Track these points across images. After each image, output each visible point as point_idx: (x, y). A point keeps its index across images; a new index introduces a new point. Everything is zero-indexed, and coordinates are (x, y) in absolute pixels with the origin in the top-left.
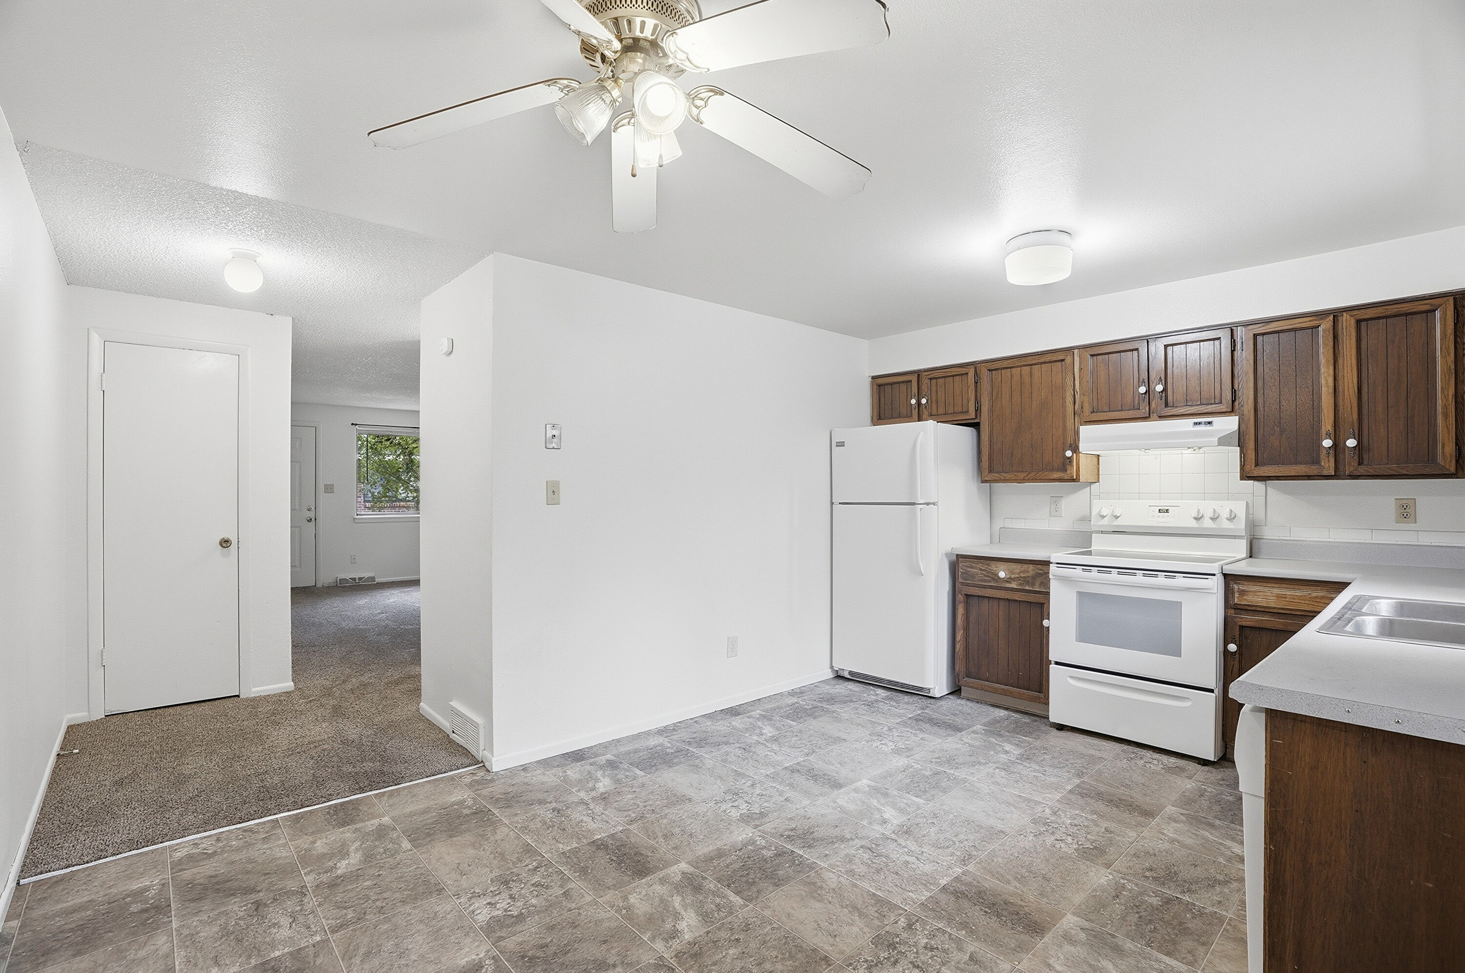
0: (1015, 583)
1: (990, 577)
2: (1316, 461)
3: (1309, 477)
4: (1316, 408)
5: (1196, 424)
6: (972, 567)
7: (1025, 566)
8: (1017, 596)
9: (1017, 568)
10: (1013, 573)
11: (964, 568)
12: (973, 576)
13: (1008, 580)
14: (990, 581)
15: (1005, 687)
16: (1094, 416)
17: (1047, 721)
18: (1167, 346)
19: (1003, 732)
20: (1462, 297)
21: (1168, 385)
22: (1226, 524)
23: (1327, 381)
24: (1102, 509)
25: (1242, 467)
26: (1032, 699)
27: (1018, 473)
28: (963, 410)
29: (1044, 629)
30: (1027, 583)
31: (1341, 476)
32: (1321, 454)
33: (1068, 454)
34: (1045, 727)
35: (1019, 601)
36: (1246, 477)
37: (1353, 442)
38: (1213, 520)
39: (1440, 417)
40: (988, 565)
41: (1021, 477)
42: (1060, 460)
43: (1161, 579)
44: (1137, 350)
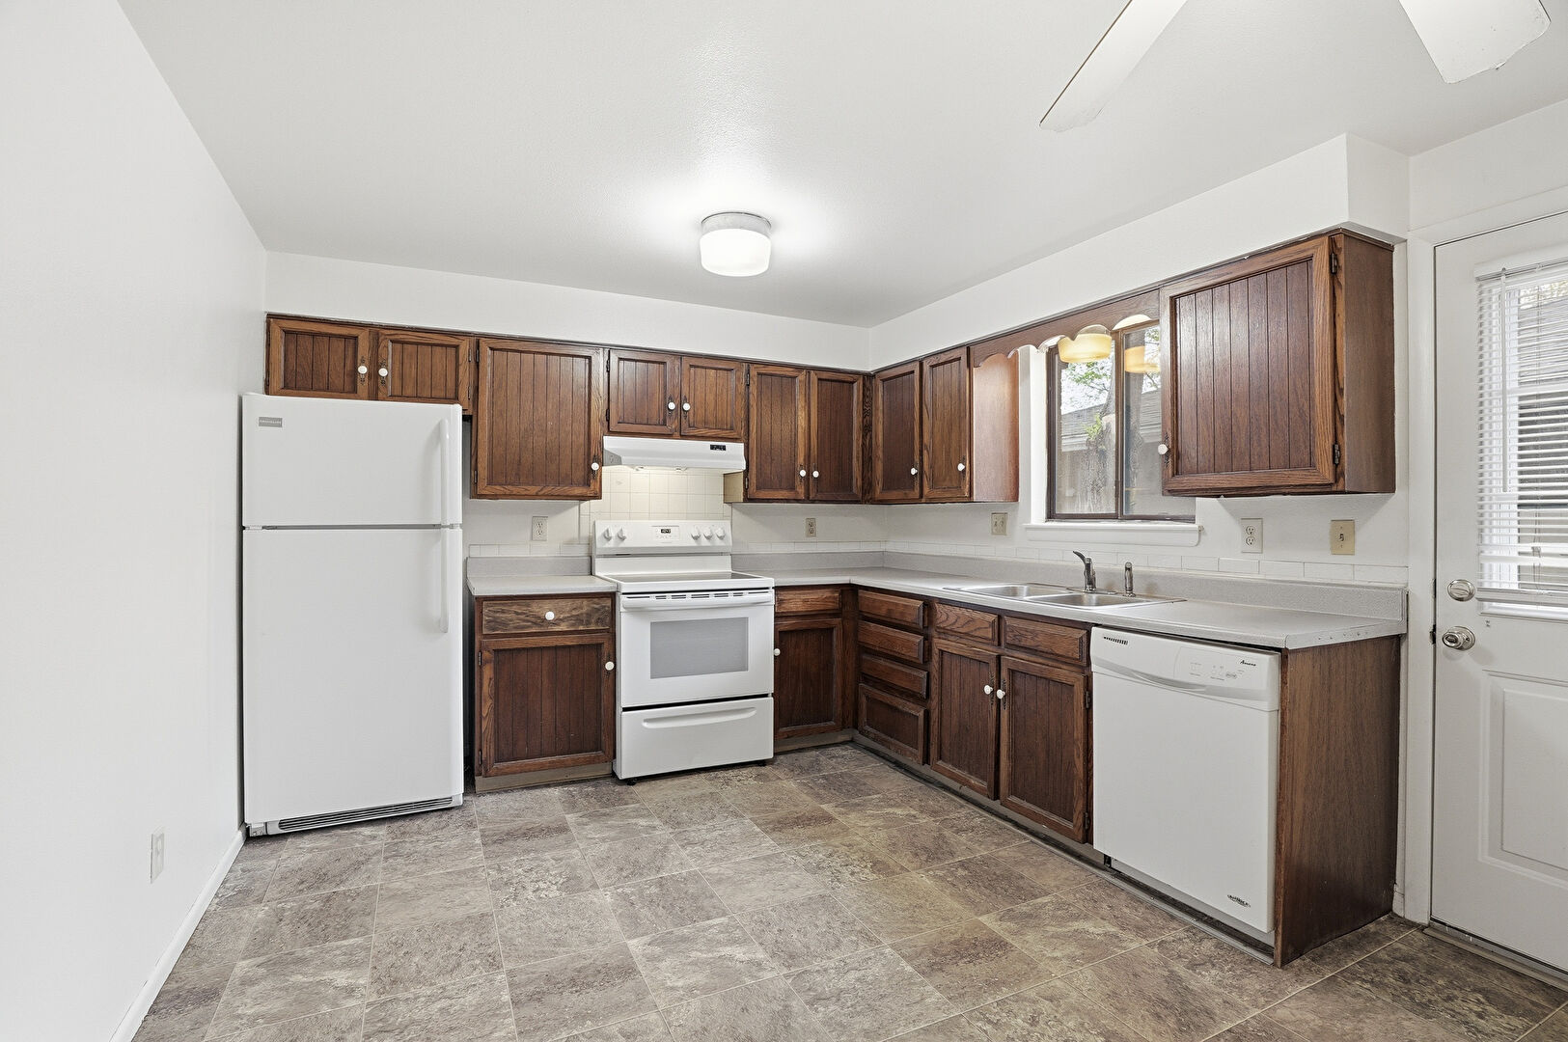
0: (566, 623)
1: (528, 621)
2: (792, 488)
3: (788, 501)
4: (794, 443)
5: (712, 447)
6: (503, 612)
7: (578, 602)
8: (569, 641)
9: (567, 604)
10: (561, 612)
11: (492, 614)
12: (504, 624)
13: (555, 623)
14: (529, 627)
15: (554, 758)
16: (623, 427)
17: (609, 781)
18: (691, 366)
19: (602, 811)
20: (868, 377)
21: (693, 406)
22: (718, 542)
23: (802, 422)
24: (607, 531)
25: (746, 490)
26: (591, 762)
27: (529, 488)
28: (448, 396)
29: (603, 674)
30: (581, 622)
31: (808, 500)
32: (797, 483)
33: (595, 466)
34: (618, 788)
35: (569, 647)
36: (748, 499)
37: (816, 474)
38: (708, 538)
39: (855, 460)
40: (528, 606)
41: (534, 492)
42: (579, 474)
43: (731, 598)
44: (664, 363)
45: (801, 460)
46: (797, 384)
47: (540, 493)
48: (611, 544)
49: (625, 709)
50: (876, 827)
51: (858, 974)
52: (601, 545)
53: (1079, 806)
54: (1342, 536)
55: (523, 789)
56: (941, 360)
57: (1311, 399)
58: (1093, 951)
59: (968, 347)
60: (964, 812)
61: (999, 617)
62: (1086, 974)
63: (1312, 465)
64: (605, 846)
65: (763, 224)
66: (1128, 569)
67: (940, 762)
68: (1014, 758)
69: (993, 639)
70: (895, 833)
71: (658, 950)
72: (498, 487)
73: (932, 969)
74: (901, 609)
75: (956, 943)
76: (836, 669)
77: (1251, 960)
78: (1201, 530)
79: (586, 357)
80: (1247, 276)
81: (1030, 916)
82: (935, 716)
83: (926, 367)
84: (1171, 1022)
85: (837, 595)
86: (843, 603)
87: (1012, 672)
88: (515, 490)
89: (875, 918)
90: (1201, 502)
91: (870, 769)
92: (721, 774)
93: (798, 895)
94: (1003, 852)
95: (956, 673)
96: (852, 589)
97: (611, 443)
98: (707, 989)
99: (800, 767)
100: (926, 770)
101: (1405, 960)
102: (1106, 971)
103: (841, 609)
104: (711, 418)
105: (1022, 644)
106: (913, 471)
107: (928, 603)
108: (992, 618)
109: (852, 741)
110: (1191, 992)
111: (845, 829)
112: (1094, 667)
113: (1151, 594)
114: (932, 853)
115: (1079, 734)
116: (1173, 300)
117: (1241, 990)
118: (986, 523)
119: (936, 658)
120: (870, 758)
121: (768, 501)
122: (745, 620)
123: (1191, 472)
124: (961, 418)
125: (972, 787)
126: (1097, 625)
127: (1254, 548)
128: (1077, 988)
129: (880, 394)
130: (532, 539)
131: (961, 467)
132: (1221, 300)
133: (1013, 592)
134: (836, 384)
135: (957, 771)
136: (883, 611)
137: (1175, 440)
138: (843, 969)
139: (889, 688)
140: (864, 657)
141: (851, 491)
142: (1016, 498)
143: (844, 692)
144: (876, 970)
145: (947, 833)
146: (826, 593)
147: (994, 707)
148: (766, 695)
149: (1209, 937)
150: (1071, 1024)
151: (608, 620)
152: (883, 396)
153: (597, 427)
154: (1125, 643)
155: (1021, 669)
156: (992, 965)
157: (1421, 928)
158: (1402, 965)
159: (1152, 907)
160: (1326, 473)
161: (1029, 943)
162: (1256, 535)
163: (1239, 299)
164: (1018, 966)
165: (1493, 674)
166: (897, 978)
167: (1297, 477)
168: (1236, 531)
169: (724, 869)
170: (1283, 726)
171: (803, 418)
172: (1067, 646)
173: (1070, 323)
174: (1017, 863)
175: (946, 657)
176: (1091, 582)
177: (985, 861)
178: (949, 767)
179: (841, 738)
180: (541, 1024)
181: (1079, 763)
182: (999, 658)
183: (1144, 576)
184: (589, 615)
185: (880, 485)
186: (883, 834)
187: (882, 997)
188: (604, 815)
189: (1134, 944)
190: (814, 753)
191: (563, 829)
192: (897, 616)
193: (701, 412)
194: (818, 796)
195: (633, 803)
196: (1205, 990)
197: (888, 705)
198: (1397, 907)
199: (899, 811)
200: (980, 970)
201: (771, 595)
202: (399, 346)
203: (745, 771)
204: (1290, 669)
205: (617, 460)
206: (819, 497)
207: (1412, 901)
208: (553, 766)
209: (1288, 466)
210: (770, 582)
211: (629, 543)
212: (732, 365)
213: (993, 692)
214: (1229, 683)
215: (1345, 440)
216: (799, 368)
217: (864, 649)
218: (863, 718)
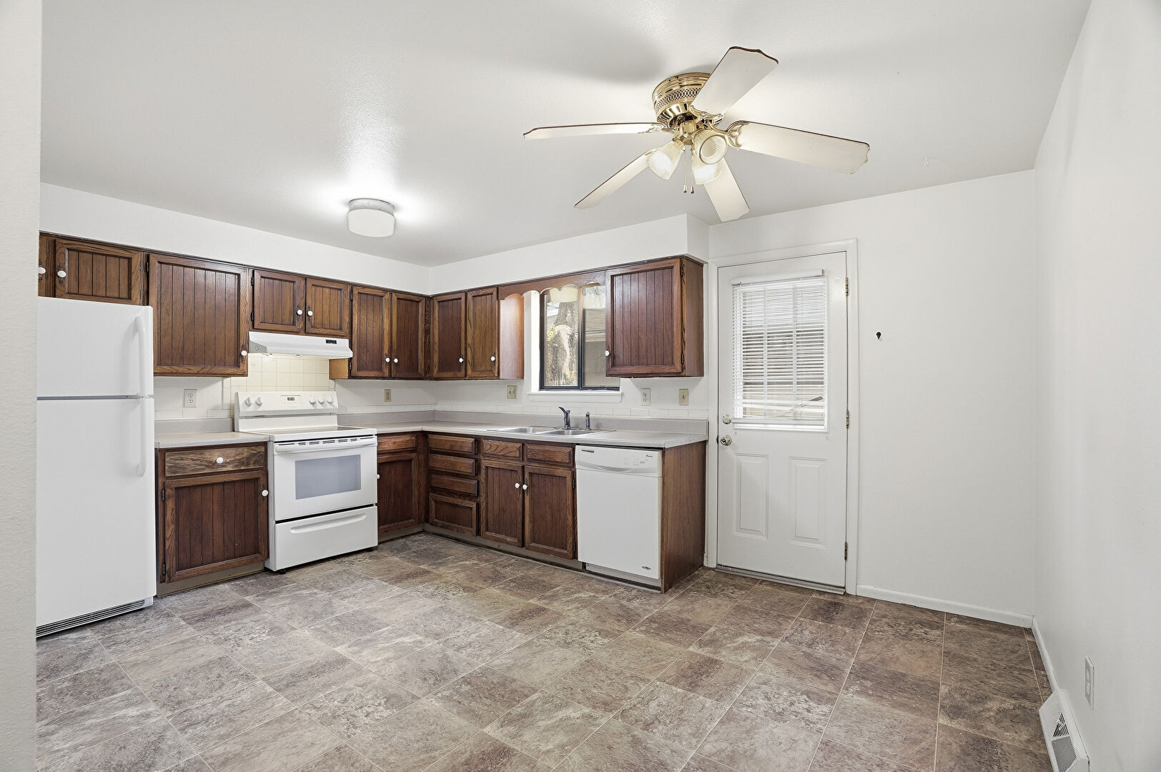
0: (231, 465)
1: (205, 465)
2: (380, 370)
3: (377, 378)
4: (382, 340)
5: (327, 342)
6: (182, 459)
7: (240, 450)
8: (234, 477)
9: (232, 452)
10: (228, 457)
11: (173, 461)
12: (183, 468)
13: (223, 465)
14: (204, 469)
15: (224, 562)
16: (263, 326)
17: (264, 574)
18: (313, 285)
19: (270, 591)
20: (429, 299)
21: (314, 313)
22: (329, 406)
23: (386, 327)
24: (248, 399)
25: (350, 371)
26: (251, 562)
27: (190, 367)
28: (121, 296)
29: (259, 498)
30: (243, 464)
31: (390, 377)
32: (384, 366)
33: (244, 353)
34: (274, 577)
35: (234, 482)
36: (351, 376)
37: (396, 361)
38: (322, 403)
39: (420, 351)
40: (202, 454)
41: (196, 372)
42: (231, 359)
43: (349, 443)
44: (294, 282)
45: (386, 351)
46: (384, 301)
47: (201, 372)
48: (251, 409)
49: (277, 522)
50: (457, 572)
51: (477, 634)
52: (243, 410)
53: (570, 540)
54: (684, 397)
55: (197, 588)
56: (480, 293)
57: (672, 333)
58: (585, 604)
59: (497, 287)
60: (504, 558)
61: (523, 444)
62: (585, 612)
63: (673, 364)
64: (286, 609)
65: (389, 208)
66: (588, 416)
67: (487, 533)
68: (533, 521)
69: (519, 457)
70: (469, 573)
71: (356, 648)
72: (166, 367)
73: (513, 625)
74: (459, 444)
75: (521, 613)
76: (415, 488)
77: (652, 593)
78: (622, 394)
79: (235, 274)
80: (646, 271)
81: (552, 596)
82: (483, 506)
83: (470, 296)
84: (624, 621)
85: (414, 438)
86: (417, 443)
87: (531, 474)
88: (180, 370)
89: (475, 611)
90: (623, 380)
91: (440, 544)
92: (346, 559)
93: (427, 609)
94: (531, 572)
95: (496, 479)
96: (424, 434)
97: (254, 337)
98: (396, 658)
99: (396, 549)
100: (479, 540)
101: (708, 581)
102: (593, 610)
103: (416, 447)
104: (326, 322)
105: (537, 458)
106: (461, 360)
107: (478, 440)
108: (519, 445)
109: (423, 531)
110: (631, 610)
111: (440, 576)
112: (577, 466)
113: (599, 428)
114: (495, 578)
115: (569, 502)
116: (612, 277)
117: (650, 605)
118: (504, 392)
119: (483, 471)
120: (437, 539)
121: (365, 378)
122: (357, 458)
123: (620, 366)
124: (492, 330)
125: (508, 543)
126: (578, 444)
127: (646, 403)
128: (583, 618)
129: (436, 310)
130: (184, 406)
131: (493, 359)
132: (635, 280)
133: (525, 431)
134: (408, 301)
135: (498, 536)
136: (447, 447)
137: (613, 349)
138: (468, 634)
139: (451, 493)
140: (433, 476)
141: (417, 371)
142: (522, 377)
143: (419, 500)
144: (484, 631)
145: (498, 568)
146: (407, 438)
147: (521, 495)
148: (371, 505)
149: (634, 589)
150: (583, 631)
151: (262, 461)
152: (439, 312)
153: (245, 324)
154: (593, 452)
155: (537, 471)
156: (541, 618)
157: (713, 569)
158: (707, 583)
159: (608, 583)
160: (679, 368)
161: (556, 606)
162: (648, 395)
163: (642, 281)
164: (553, 616)
165: (738, 455)
166: (497, 632)
167: (667, 369)
168: (639, 395)
169: (375, 605)
170: (663, 483)
171: (385, 323)
172: (562, 456)
173: (558, 280)
174: (539, 576)
175: (490, 471)
176: (568, 423)
177: (523, 578)
178: (493, 534)
179: (416, 530)
180: (303, 695)
181: (570, 517)
182: (523, 467)
183: (595, 419)
184: (248, 458)
185: (437, 368)
186: (462, 574)
187: (492, 640)
188: (274, 592)
189: (603, 598)
190: (401, 541)
191: (247, 605)
192: (457, 448)
193: (319, 317)
194: (416, 562)
195: (291, 583)
196: (636, 608)
197: (451, 504)
198: (705, 564)
199: (467, 563)
200: (537, 620)
201: (375, 439)
202: (75, 254)
203: (360, 556)
204: (666, 457)
205: (262, 349)
206: (398, 375)
207: (710, 562)
208: (222, 569)
209: (663, 364)
210: (374, 431)
211: (265, 408)
212: (341, 286)
213: (521, 487)
214: (642, 466)
215: (686, 352)
216: (385, 290)
217: (431, 471)
218: (433, 514)
